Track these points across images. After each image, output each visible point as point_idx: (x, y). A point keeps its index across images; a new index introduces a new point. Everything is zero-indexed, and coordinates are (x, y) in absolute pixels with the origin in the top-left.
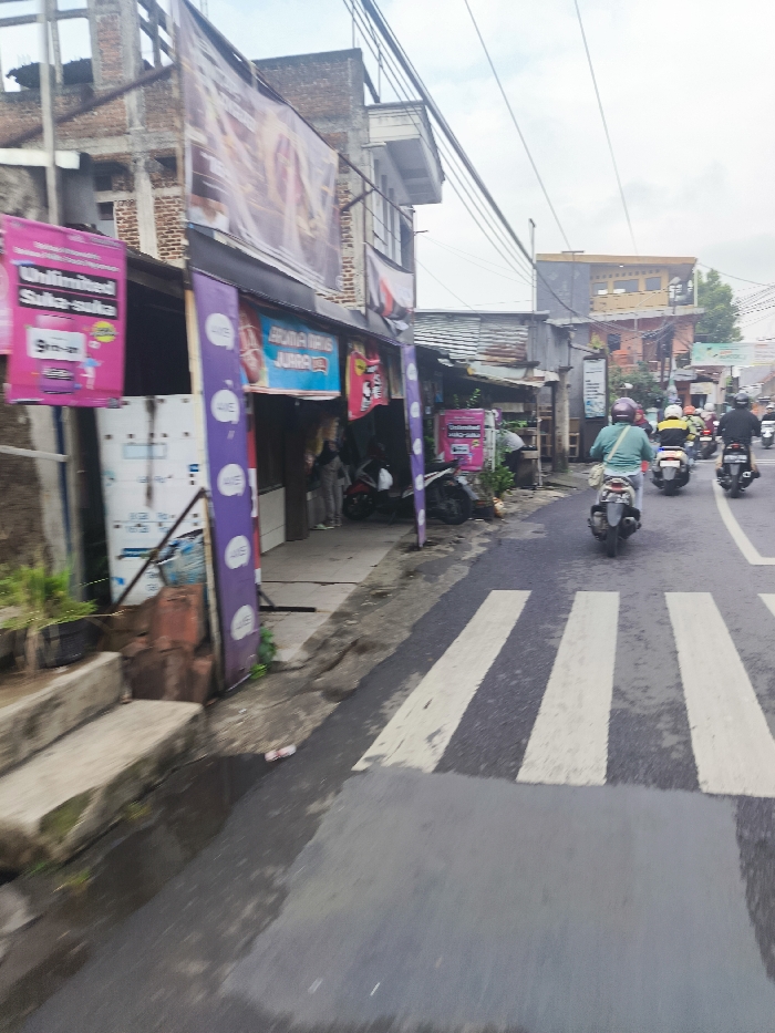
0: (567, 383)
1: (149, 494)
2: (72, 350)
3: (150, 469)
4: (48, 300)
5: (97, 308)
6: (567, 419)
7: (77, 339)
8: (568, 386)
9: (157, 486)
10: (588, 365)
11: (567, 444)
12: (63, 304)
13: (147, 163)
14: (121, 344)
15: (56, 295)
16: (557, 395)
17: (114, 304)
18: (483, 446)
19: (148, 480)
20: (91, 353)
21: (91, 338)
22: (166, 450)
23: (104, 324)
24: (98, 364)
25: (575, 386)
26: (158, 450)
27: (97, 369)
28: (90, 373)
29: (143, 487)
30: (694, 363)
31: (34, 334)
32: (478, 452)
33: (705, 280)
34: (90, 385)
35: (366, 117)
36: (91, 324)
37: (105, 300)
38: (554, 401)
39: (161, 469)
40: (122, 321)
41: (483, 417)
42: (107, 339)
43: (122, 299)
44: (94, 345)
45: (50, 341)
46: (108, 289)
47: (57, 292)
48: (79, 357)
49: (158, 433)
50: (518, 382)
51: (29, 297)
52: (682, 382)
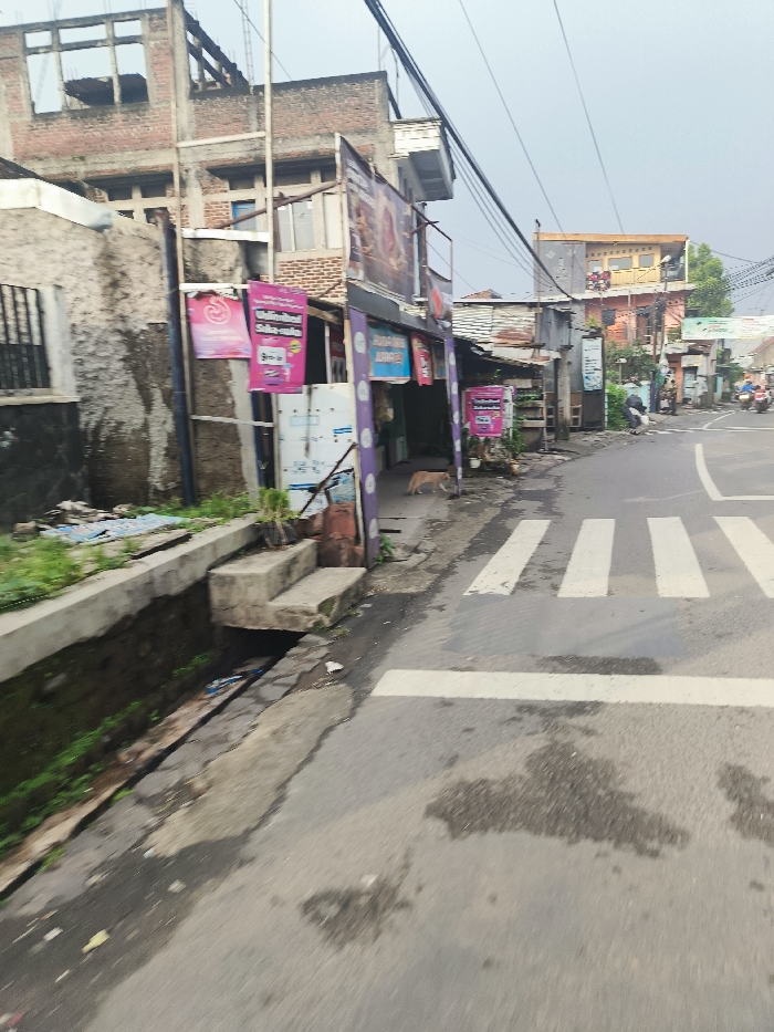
0: (569, 360)
1: (307, 448)
2: (280, 359)
3: (308, 432)
4: (268, 329)
5: (292, 332)
6: (568, 392)
7: (281, 351)
8: (569, 363)
9: (312, 443)
10: (587, 344)
11: (567, 414)
12: (275, 331)
13: (197, 172)
14: (304, 353)
15: (272, 326)
16: (559, 371)
17: (300, 329)
18: (502, 416)
19: (307, 439)
20: (289, 360)
21: (288, 351)
22: (318, 420)
23: (295, 342)
24: (292, 366)
25: (575, 364)
26: (314, 420)
27: (292, 370)
28: (288, 373)
29: (303, 444)
30: (684, 337)
31: (262, 349)
32: (498, 423)
33: (696, 255)
34: (288, 379)
35: (391, 131)
36: (289, 342)
37: (298, 327)
38: (556, 377)
39: (315, 432)
40: (304, 339)
41: (502, 393)
42: (296, 351)
43: (305, 326)
44: (290, 355)
45: (268, 354)
46: (298, 320)
47: (273, 324)
48: (282, 363)
49: (313, 409)
50: (529, 362)
51: (260, 328)
52: (674, 354)
